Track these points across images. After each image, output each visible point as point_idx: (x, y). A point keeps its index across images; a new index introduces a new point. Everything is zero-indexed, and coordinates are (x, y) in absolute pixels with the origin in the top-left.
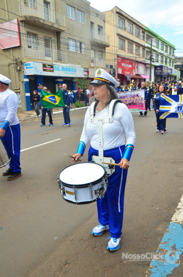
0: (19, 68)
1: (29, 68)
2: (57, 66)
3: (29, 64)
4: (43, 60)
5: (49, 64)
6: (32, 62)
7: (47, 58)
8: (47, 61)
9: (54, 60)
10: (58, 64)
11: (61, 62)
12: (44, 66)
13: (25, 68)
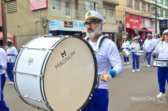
0: (45, 25)
1: (54, 25)
2: (76, 23)
3: (54, 22)
4: (65, 18)
5: (69, 21)
6: (56, 20)
7: (67, 17)
8: (68, 19)
9: (73, 18)
10: (76, 21)
11: (79, 20)
12: (65, 23)
13: (50, 24)
